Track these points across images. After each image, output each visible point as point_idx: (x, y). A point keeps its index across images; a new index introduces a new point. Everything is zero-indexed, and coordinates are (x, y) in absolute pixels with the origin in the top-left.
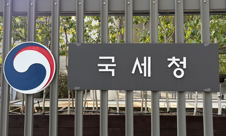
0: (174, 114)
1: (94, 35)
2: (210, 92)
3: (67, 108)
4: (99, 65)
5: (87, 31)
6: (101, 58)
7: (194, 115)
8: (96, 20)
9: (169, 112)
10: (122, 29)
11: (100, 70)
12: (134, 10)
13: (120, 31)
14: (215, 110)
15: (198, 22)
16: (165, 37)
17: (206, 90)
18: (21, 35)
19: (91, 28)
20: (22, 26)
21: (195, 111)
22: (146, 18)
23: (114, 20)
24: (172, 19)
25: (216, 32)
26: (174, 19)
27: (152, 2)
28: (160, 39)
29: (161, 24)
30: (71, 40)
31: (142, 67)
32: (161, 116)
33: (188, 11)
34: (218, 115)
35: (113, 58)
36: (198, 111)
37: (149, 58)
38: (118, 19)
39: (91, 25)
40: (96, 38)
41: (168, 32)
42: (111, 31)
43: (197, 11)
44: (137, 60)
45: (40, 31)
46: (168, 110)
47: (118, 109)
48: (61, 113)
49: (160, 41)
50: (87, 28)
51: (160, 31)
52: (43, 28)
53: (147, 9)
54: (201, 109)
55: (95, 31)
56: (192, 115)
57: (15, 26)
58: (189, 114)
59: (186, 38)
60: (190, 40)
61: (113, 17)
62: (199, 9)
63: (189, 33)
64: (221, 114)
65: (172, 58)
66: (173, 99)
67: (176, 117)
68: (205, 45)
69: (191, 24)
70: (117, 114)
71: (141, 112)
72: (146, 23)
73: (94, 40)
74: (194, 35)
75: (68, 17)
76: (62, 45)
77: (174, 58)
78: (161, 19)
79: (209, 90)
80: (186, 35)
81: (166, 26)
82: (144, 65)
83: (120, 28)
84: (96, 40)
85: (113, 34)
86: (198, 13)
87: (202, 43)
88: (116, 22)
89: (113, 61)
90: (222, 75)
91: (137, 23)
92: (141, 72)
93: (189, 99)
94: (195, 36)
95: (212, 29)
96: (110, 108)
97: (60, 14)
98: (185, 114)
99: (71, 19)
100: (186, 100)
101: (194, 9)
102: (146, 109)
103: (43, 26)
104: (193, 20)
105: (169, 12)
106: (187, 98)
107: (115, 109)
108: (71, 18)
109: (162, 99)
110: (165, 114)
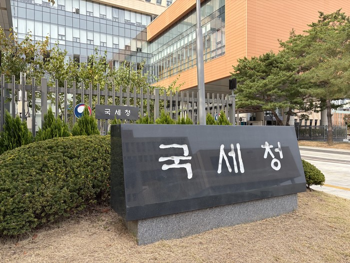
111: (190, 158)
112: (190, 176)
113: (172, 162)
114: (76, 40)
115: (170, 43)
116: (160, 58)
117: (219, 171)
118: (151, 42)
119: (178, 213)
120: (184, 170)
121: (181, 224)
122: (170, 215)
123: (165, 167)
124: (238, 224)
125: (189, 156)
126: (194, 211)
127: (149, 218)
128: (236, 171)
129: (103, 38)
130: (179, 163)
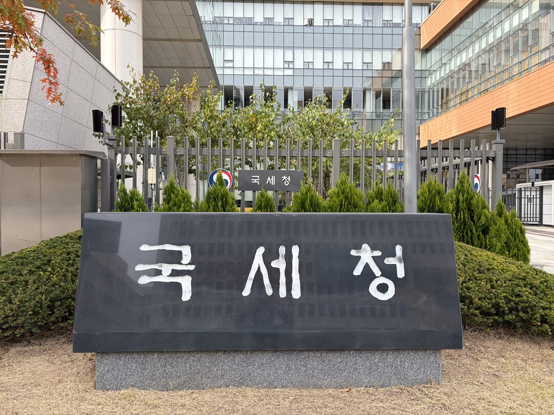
11: (252, 182)
35: (258, 177)
82: (272, 179)
111: (192, 267)
112: (186, 296)
113: (158, 273)
114: (308, 66)
115: (462, 47)
116: (442, 75)
117: (246, 292)
118: (427, 50)
119: (162, 352)
120: (179, 286)
121: (169, 369)
122: (149, 352)
123: (144, 280)
124: (283, 387)
125: (190, 264)
126: (192, 352)
127: (113, 352)
128: (283, 293)
129: (348, 56)
130: (171, 275)
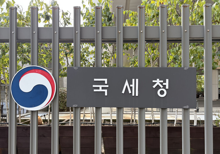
0: (157, 125)
1: (91, 59)
2: (188, 109)
3: (69, 120)
4: (94, 86)
5: (85, 56)
6: (95, 80)
7: (174, 126)
8: (93, 46)
9: (153, 124)
10: (115, 55)
11: (95, 90)
12: (125, 38)
13: (114, 56)
14: (192, 122)
15: (179, 49)
16: (151, 61)
17: (185, 107)
18: (28, 59)
19: (89, 53)
20: (29, 52)
21: (175, 123)
22: (135, 45)
23: (108, 46)
24: (158, 46)
25: (194, 57)
26: (159, 45)
27: (140, 31)
28: (147, 63)
29: (148, 50)
30: (71, 64)
31: (131, 88)
32: (146, 127)
33: (170, 39)
34: (194, 126)
35: (106, 80)
36: (177, 122)
37: (137, 80)
38: (112, 46)
39: (88, 51)
40: (93, 61)
41: (154, 57)
42: (105, 56)
43: (179, 39)
44: (127, 82)
45: (45, 55)
46: (153, 122)
47: (111, 121)
48: (64, 125)
49: (147, 64)
50: (85, 54)
51: (147, 56)
52: (47, 53)
53: (136, 37)
54: (181, 121)
55: (92, 56)
56: (172, 126)
57: (22, 51)
58: (170, 125)
59: (169, 62)
60: (172, 63)
61: (108, 44)
62: (180, 37)
63: (171, 58)
64: (196, 125)
65: (156, 80)
66: (157, 112)
67: (159, 127)
68: (185, 69)
69: (173, 50)
70: (110, 125)
71: (131, 123)
72: (135, 49)
73: (91, 63)
74: (176, 59)
75: (68, 43)
76: (64, 68)
77: (158, 80)
78: (148, 45)
79: (187, 107)
80: (169, 59)
81: (152, 51)
82: (133, 86)
83: (114, 53)
84: (92, 64)
85: (107, 58)
86: (179, 41)
87: (182, 67)
88: (110, 48)
89: (106, 83)
90: (198, 92)
91: (127, 49)
92: (130, 92)
93: (170, 112)
94: (177, 61)
95: (191, 54)
96: (105, 120)
97: (60, 41)
98: (166, 125)
99: (71, 46)
100: (168, 113)
101: (176, 37)
102: (134, 120)
103: (47, 52)
104: (175, 47)
105: (155, 40)
106: (169, 111)
107: (109, 121)
108: (71, 44)
109: (148, 112)
110: (150, 125)
